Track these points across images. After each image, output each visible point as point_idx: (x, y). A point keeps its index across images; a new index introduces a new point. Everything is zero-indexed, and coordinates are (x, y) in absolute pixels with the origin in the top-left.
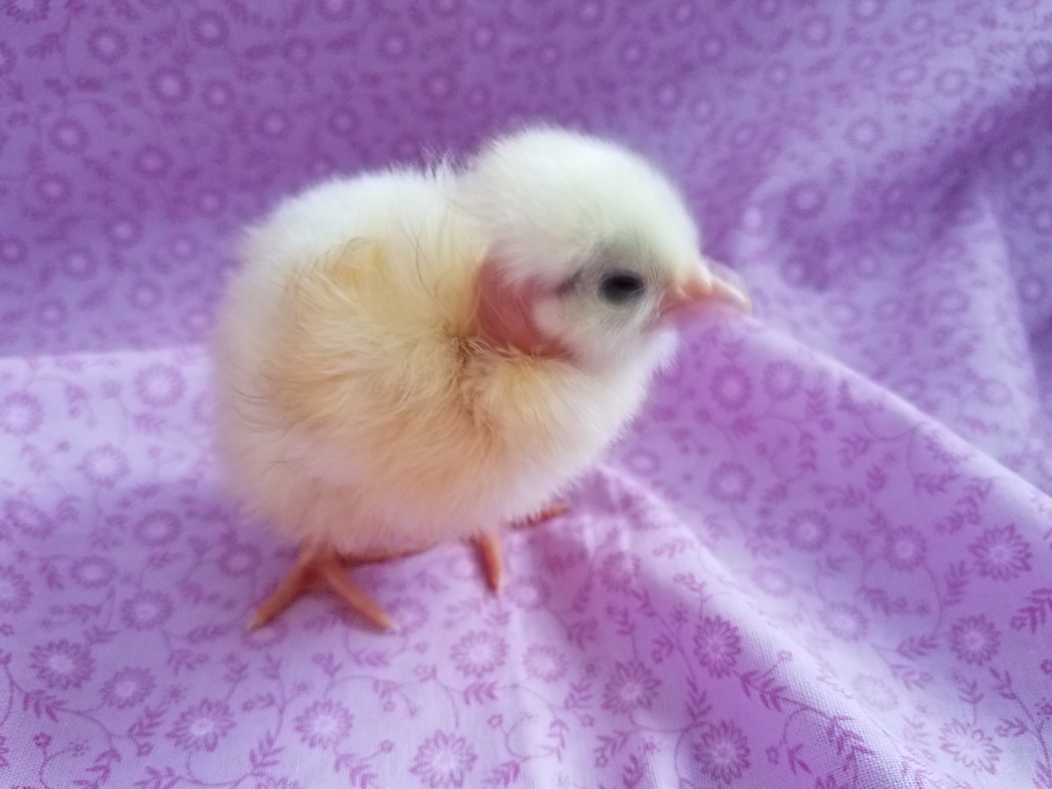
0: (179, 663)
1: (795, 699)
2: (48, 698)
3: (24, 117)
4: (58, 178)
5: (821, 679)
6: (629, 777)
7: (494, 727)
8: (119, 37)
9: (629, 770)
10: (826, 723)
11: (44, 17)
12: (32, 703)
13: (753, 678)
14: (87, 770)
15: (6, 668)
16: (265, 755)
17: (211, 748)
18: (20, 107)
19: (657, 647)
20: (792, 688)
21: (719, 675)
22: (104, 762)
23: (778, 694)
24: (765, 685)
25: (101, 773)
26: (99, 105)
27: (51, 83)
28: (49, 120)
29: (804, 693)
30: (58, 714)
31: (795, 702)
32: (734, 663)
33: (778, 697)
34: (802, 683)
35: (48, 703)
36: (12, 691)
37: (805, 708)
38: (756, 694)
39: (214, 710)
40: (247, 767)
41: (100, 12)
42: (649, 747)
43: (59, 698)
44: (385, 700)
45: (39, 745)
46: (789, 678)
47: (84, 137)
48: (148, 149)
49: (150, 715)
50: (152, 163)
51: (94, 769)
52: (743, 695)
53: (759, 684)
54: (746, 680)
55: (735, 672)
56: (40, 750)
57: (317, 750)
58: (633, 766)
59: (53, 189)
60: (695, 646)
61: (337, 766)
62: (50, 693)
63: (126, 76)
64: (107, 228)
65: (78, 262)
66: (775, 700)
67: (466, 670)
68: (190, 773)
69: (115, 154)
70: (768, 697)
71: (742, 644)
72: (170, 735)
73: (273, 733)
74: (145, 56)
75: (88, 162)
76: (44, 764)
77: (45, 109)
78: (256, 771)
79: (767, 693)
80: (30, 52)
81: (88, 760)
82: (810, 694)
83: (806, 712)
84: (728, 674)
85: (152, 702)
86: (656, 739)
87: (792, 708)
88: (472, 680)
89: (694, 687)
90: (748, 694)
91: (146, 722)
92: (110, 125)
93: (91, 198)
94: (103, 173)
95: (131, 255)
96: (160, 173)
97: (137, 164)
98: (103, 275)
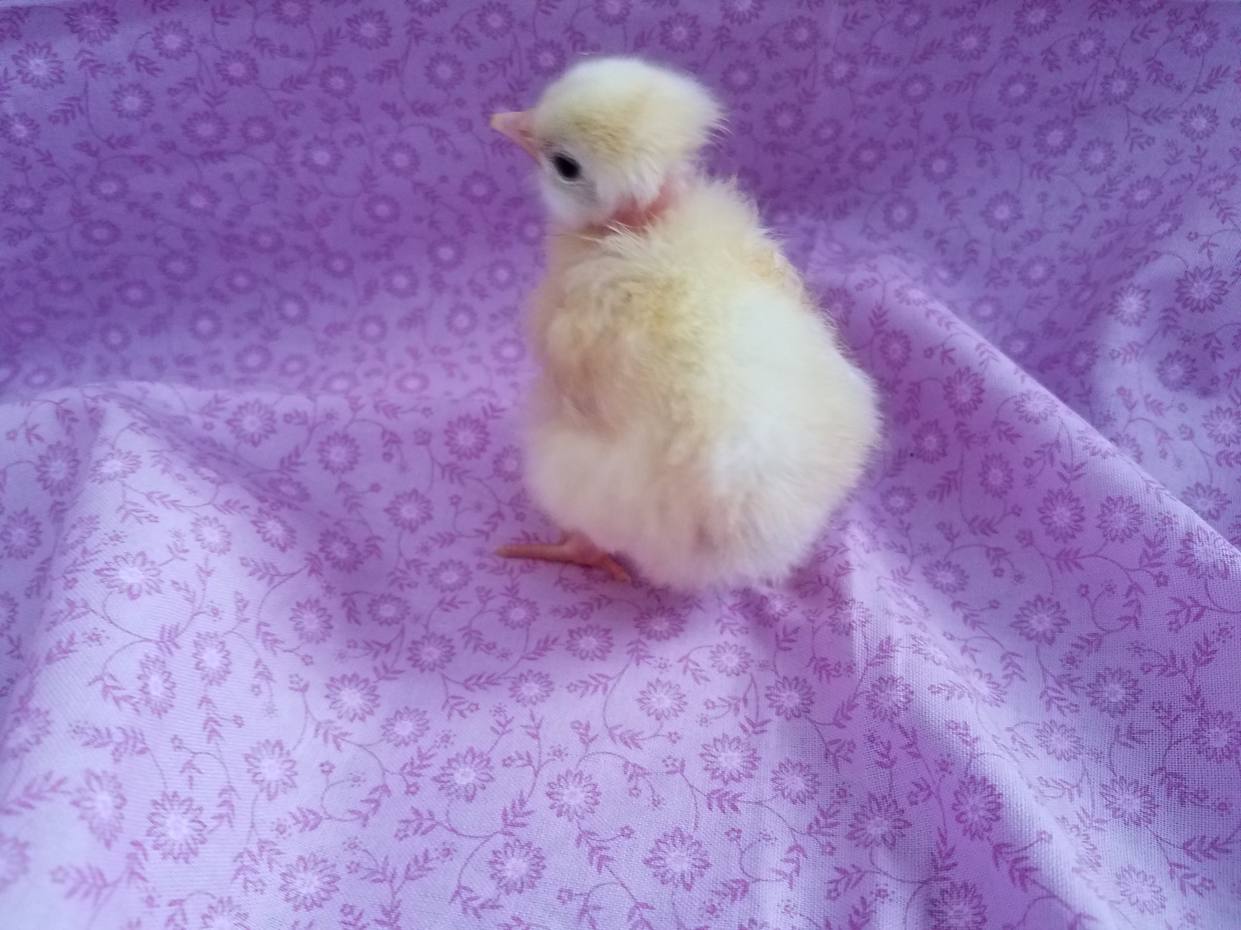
0: (452, 708)
1: (1044, 884)
2: (336, 728)
3: (360, 139)
4: (387, 199)
5: (1076, 870)
6: (855, 919)
7: (731, 840)
8: (456, 63)
9: (857, 912)
10: (1070, 917)
11: (386, 44)
12: (321, 732)
13: (1005, 850)
14: (362, 801)
15: (304, 696)
16: (516, 816)
17: (470, 799)
18: (358, 128)
19: (915, 789)
20: (1043, 872)
21: (972, 837)
22: (376, 796)
23: (1028, 874)
24: (1017, 861)
25: (373, 805)
26: (431, 130)
27: (387, 107)
28: (383, 143)
29: (1055, 880)
30: (343, 745)
31: (1043, 887)
32: (990, 829)
33: (1027, 877)
34: (1055, 870)
35: (336, 733)
36: (306, 718)
37: (1052, 895)
38: (1005, 868)
39: (477, 760)
40: (499, 824)
41: (440, 39)
42: (881, 894)
43: (346, 729)
44: (632, 784)
45: (323, 772)
46: (1043, 861)
47: (415, 161)
48: (477, 175)
49: (422, 757)
50: (479, 189)
51: (367, 801)
52: (992, 863)
53: (1011, 858)
54: (999, 849)
55: (988, 839)
56: (324, 776)
57: (564, 819)
58: (861, 909)
59: (383, 210)
60: (953, 800)
61: (578, 842)
62: (339, 723)
63: (460, 102)
64: (431, 250)
65: (401, 281)
66: (1023, 878)
67: (714, 773)
68: (448, 820)
69: (444, 179)
70: (1017, 874)
71: (1002, 813)
72: (435, 779)
73: (525, 795)
74: (480, 83)
75: (417, 185)
76: (326, 790)
77: (381, 131)
78: (505, 830)
79: (1017, 870)
80: (369, 78)
81: (362, 792)
82: (1060, 884)
83: (1052, 901)
84: (981, 838)
85: (425, 743)
86: (892, 886)
87: (1040, 892)
88: (717, 784)
89: (944, 840)
90: (997, 865)
91: (417, 762)
92: (442, 151)
93: (418, 219)
94: (431, 196)
95: (451, 278)
96: (486, 200)
97: (465, 190)
98: (424, 295)
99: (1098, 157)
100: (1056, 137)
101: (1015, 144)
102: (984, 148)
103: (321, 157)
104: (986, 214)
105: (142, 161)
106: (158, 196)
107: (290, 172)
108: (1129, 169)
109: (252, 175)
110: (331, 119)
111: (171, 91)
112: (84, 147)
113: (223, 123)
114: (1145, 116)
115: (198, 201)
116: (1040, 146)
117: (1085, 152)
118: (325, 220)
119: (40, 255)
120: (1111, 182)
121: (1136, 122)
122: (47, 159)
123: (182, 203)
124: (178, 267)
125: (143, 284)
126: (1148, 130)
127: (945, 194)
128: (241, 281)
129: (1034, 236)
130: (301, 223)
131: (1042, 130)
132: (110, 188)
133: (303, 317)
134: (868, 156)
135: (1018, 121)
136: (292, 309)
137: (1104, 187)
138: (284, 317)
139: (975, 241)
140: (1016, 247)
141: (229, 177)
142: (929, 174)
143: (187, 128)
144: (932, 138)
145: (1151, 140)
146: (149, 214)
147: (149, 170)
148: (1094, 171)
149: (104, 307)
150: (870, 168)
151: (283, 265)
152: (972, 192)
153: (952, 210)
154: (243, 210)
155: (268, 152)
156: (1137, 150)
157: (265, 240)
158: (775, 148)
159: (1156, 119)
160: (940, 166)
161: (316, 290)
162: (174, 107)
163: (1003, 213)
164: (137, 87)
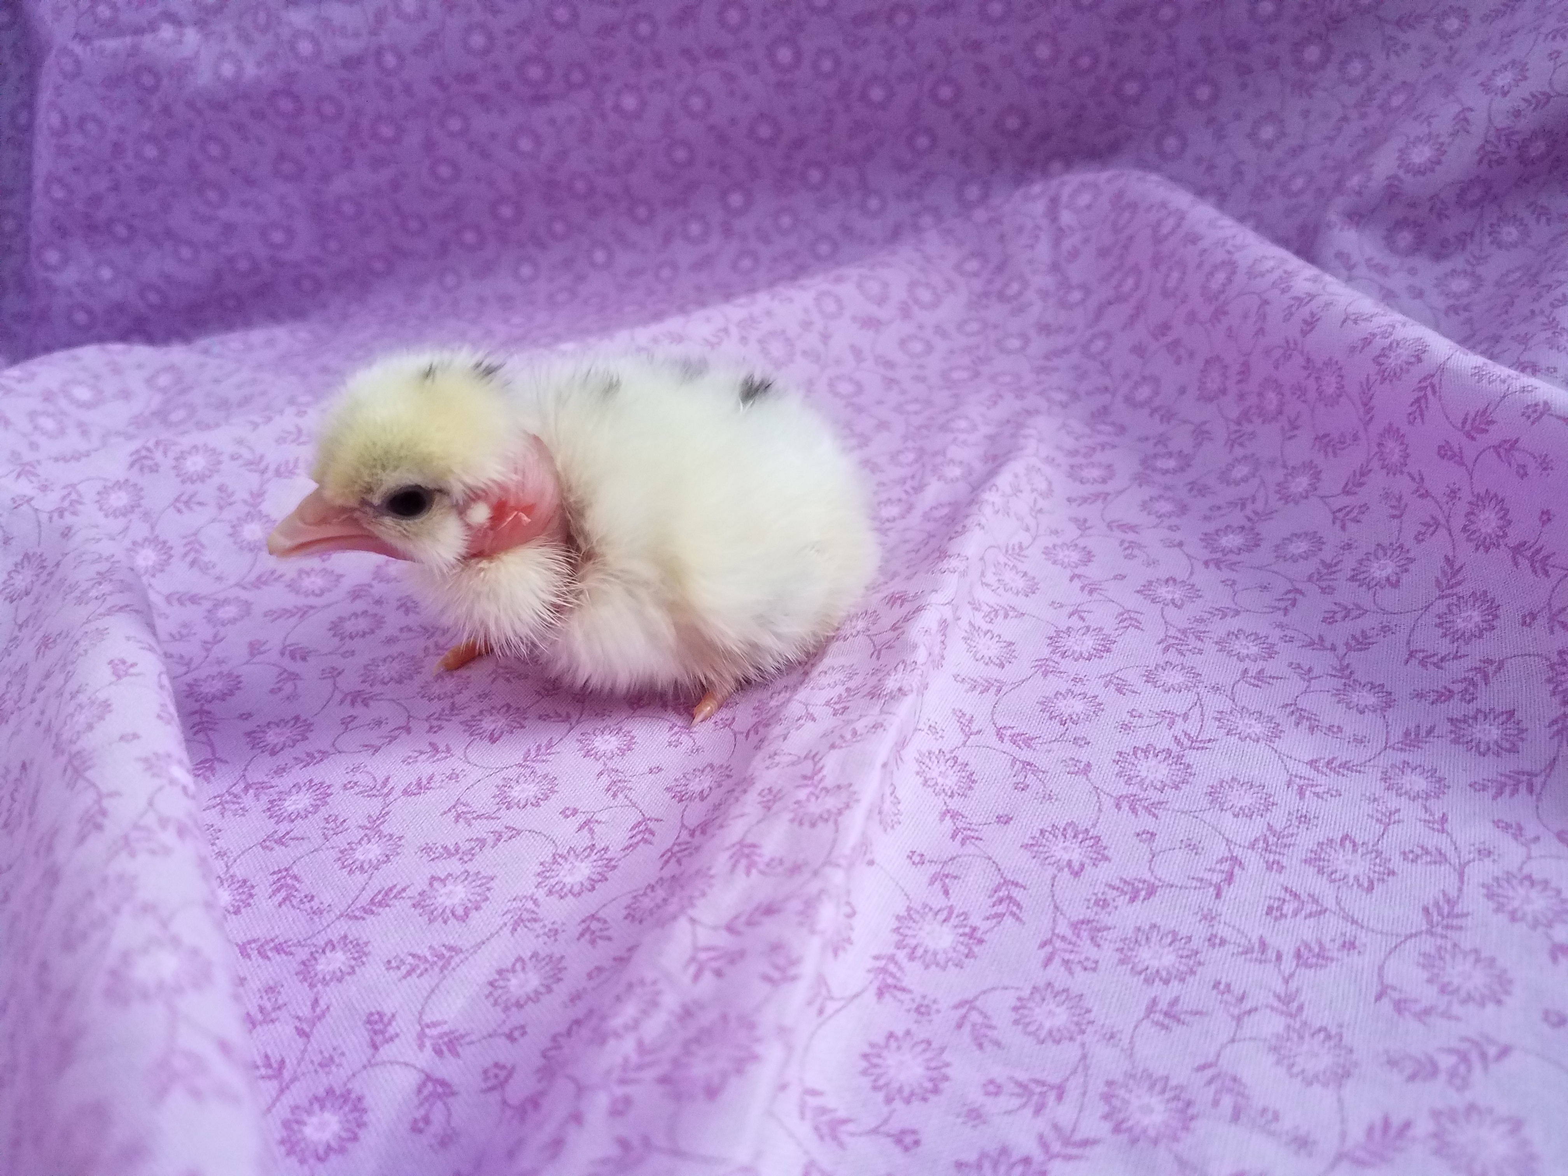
3: (662, 84)
4: (685, 143)
18: (660, 74)
26: (724, 74)
27: (686, 52)
28: (681, 87)
47: (709, 104)
48: (762, 116)
50: (765, 131)
59: (681, 154)
63: (747, 46)
64: (723, 196)
65: (695, 228)
69: (733, 121)
74: (764, 26)
75: (711, 129)
77: (679, 76)
80: (670, 23)
92: (732, 93)
93: (711, 164)
94: (723, 139)
95: (740, 224)
96: (771, 142)
97: (752, 133)
98: (715, 241)
99: (1356, 68)
100: (1312, 53)
101: (1273, 63)
102: (1244, 70)
103: (630, 102)
104: (1252, 136)
105: (482, 99)
106: (493, 136)
107: (603, 117)
108: (1386, 77)
109: (571, 120)
110: (638, 65)
111: (509, 32)
112: (438, 81)
113: (548, 68)
114: (1398, 23)
115: (525, 144)
116: (1298, 63)
117: (1343, 65)
118: (630, 165)
119: (395, 186)
120: (1370, 92)
121: (1390, 30)
122: (408, 89)
123: (513, 146)
124: (506, 211)
125: (477, 228)
126: (1403, 37)
127: (1211, 121)
128: (559, 227)
129: (1296, 151)
130: (611, 170)
131: (1298, 46)
132: (455, 124)
133: (608, 264)
134: (1131, 88)
135: (1273, 39)
136: (600, 256)
137: (1362, 97)
138: (593, 265)
139: (1242, 162)
140: (1280, 164)
141: (552, 121)
142: (1195, 103)
143: (521, 68)
144: (1191, 65)
145: (1406, 47)
146: (485, 155)
147: (488, 110)
148: (1352, 83)
149: (443, 249)
150: (1136, 101)
151: (595, 213)
152: (1238, 116)
153: (1220, 136)
154: (562, 155)
155: (585, 97)
156: (1393, 57)
157: (580, 186)
158: (1039, 82)
159: (1410, 26)
160: (1203, 93)
161: (621, 238)
162: (511, 47)
163: (1268, 132)
164: (482, 27)
